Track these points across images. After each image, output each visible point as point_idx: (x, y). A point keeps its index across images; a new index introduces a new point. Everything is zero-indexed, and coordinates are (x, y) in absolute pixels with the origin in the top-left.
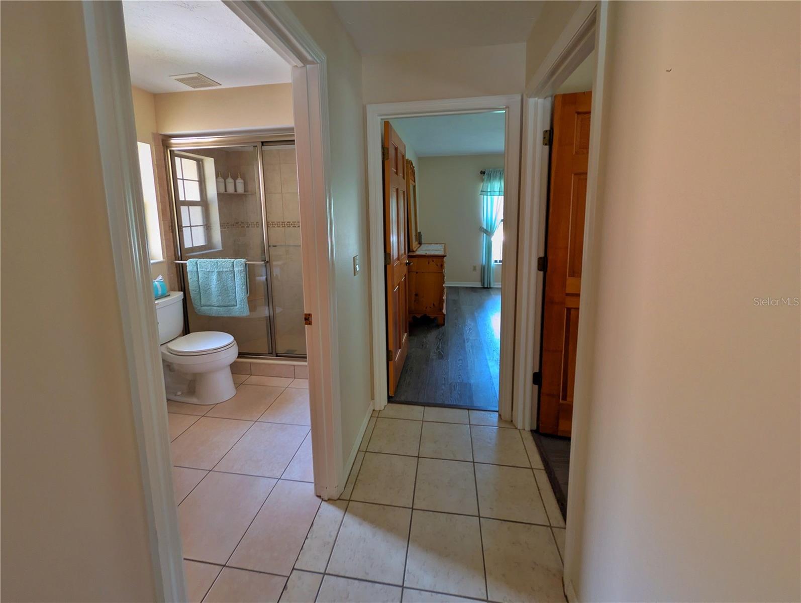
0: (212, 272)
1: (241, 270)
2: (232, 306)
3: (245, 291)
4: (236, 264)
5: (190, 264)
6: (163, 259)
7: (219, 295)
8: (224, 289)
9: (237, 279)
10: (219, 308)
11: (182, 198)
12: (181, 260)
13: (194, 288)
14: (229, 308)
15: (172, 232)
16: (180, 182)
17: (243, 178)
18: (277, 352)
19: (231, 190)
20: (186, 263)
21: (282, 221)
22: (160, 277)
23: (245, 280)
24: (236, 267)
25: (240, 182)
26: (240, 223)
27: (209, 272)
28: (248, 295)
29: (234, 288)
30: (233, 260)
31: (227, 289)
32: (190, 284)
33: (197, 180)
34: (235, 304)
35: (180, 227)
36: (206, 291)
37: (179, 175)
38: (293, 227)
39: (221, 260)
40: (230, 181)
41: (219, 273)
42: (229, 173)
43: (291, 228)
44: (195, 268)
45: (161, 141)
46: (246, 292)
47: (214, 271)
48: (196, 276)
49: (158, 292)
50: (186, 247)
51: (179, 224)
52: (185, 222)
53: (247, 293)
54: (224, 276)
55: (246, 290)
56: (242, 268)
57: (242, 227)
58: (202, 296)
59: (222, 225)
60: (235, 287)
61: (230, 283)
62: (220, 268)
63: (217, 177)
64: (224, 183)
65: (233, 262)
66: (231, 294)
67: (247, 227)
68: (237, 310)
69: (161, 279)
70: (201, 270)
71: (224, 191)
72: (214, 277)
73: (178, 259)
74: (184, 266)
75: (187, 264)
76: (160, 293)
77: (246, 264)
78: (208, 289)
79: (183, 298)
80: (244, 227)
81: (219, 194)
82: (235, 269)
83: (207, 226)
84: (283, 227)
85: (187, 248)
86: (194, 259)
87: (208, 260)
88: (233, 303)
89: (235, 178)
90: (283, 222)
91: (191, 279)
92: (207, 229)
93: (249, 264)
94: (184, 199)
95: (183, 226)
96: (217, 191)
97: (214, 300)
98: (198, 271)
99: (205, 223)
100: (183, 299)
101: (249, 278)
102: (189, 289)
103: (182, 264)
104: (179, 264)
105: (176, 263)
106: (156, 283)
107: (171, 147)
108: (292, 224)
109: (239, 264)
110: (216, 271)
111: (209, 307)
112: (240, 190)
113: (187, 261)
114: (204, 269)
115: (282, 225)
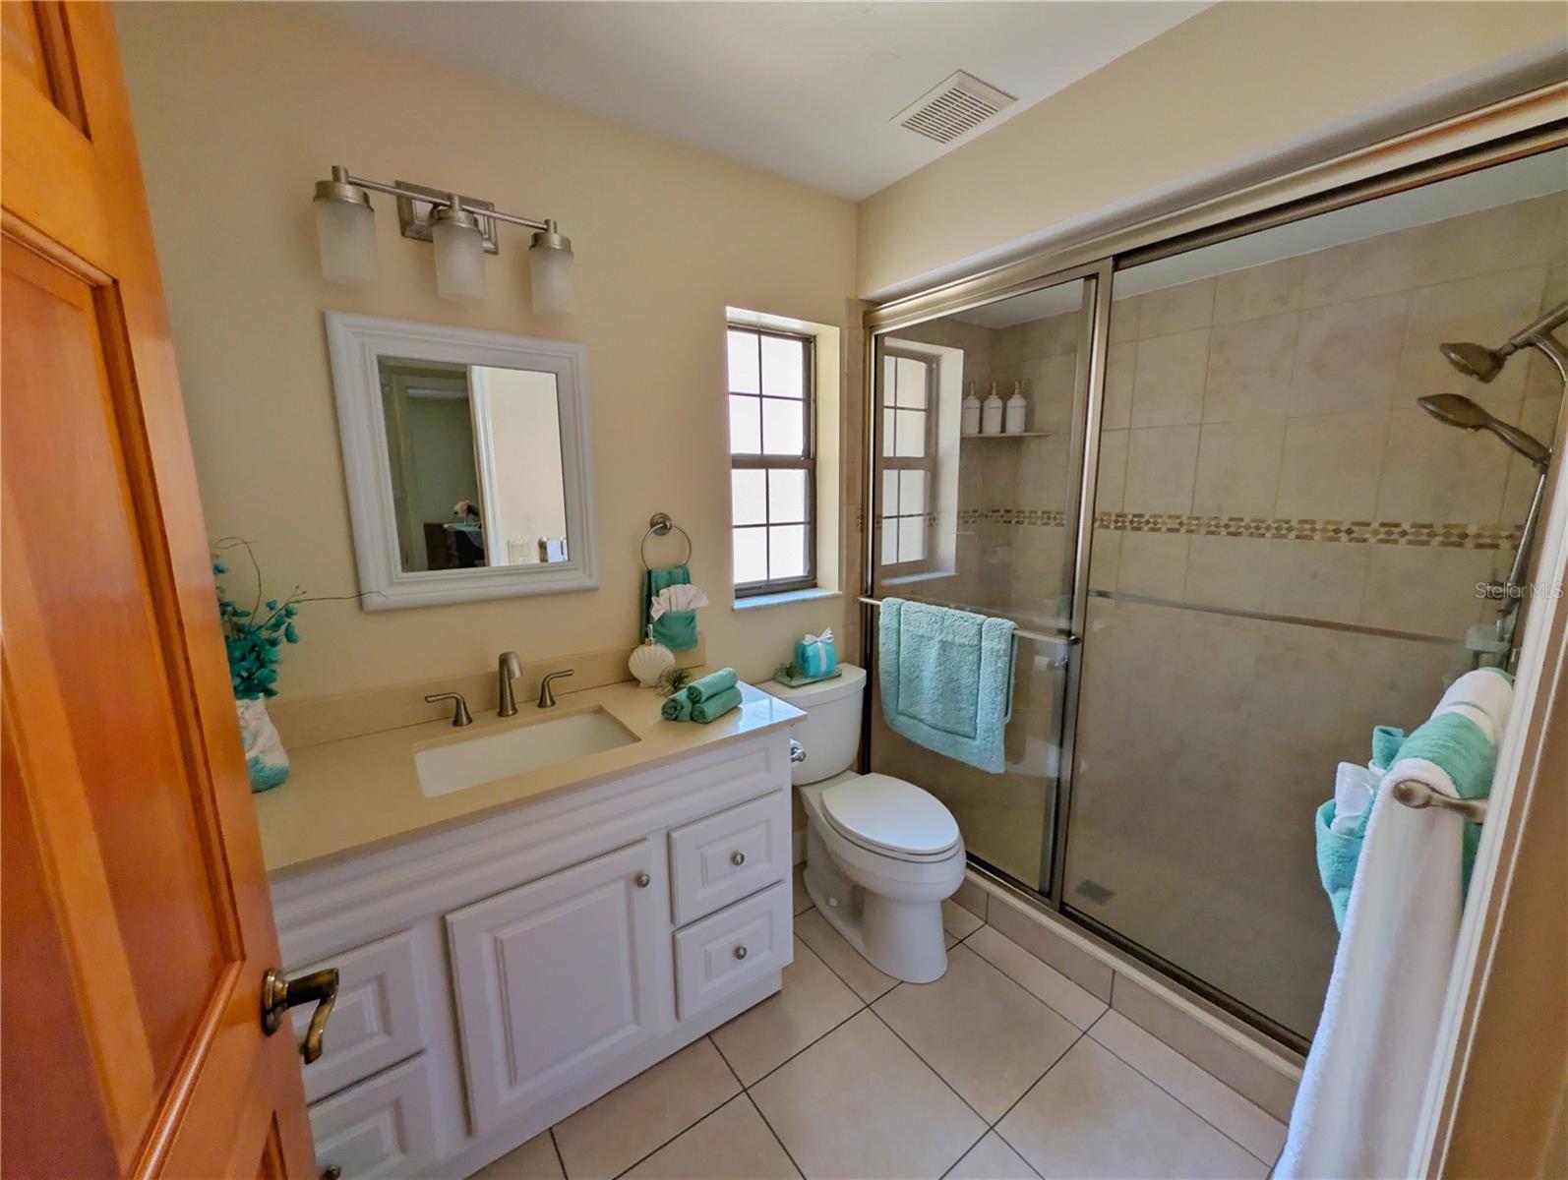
0: (930, 639)
1: (999, 651)
2: (964, 736)
3: (1001, 708)
4: (988, 631)
5: (887, 607)
6: (840, 590)
7: (937, 701)
8: (951, 690)
9: (987, 671)
10: (933, 731)
11: (888, 452)
12: (871, 597)
13: (888, 669)
14: (957, 737)
15: (862, 531)
16: (888, 414)
17: (1026, 394)
18: (1065, 900)
19: (992, 428)
20: (878, 606)
21: (1119, 511)
22: (827, 634)
23: (1006, 680)
24: (986, 640)
25: (1016, 403)
26: (1002, 512)
27: (922, 636)
28: (1008, 721)
29: (975, 692)
30: (982, 617)
31: (956, 691)
32: (880, 656)
33: (923, 408)
34: (972, 734)
35: (878, 519)
36: (911, 680)
37: (888, 400)
38: (1152, 530)
39: (952, 611)
40: (994, 402)
41: (945, 646)
42: (994, 386)
43: (1145, 533)
44: (895, 622)
45: (861, 315)
46: (1003, 714)
47: (932, 638)
48: (895, 641)
49: (820, 666)
50: (884, 563)
51: (876, 512)
52: (888, 508)
53: (1006, 714)
54: (954, 654)
55: (1003, 706)
56: (1002, 646)
57: (1005, 522)
58: (901, 690)
59: (965, 517)
60: (978, 690)
61: (966, 678)
62: (947, 633)
63: (966, 394)
64: (978, 411)
65: (981, 625)
66: (964, 706)
67: (1017, 522)
68: (975, 751)
69: (830, 638)
70: (907, 628)
71: (977, 430)
72: (932, 652)
73: (866, 592)
74: (875, 608)
75: (881, 610)
76: (823, 668)
77: (1013, 636)
78: (914, 679)
79: (864, 685)
80: (1010, 522)
81: (964, 440)
82: (983, 644)
83: (931, 519)
84: (1117, 528)
85: (885, 566)
86: (896, 599)
87: (924, 607)
88: (966, 729)
89: (1005, 398)
90: (1118, 516)
91: (884, 644)
92: (931, 525)
93: (1022, 638)
94: (892, 455)
95: (884, 515)
96: (961, 433)
97: (926, 707)
98: (899, 629)
99: (928, 511)
100: (865, 689)
101: (1015, 674)
102: (878, 667)
103: (872, 606)
104: (867, 604)
105: (862, 603)
106: (820, 644)
107: (879, 327)
108: (1148, 522)
109: (996, 631)
110: (938, 639)
111: (912, 722)
112: (1015, 426)
113: (880, 599)
114: (911, 629)
115: (1116, 522)
